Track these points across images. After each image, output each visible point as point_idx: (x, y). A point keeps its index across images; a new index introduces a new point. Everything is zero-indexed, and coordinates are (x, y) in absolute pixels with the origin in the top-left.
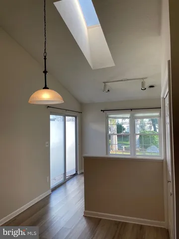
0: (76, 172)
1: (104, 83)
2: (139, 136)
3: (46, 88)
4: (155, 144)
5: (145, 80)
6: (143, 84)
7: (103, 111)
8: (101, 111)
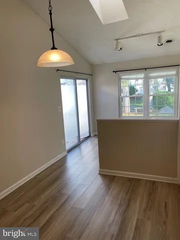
0: (90, 134)
1: (117, 40)
2: (152, 97)
4: (169, 104)
6: (160, 38)
7: (116, 72)
8: (114, 72)
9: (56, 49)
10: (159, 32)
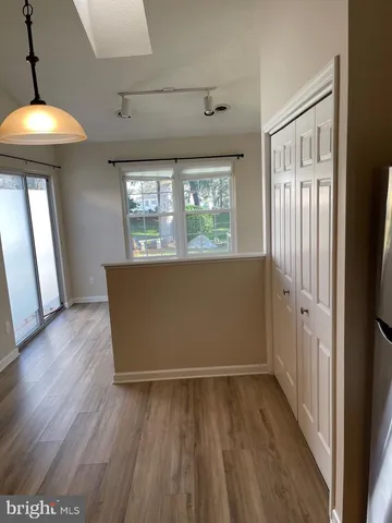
0: (62, 303)
1: (122, 94)
2: (171, 217)
3: (37, 101)
4: (205, 232)
5: (212, 93)
6: (207, 100)
7: (114, 162)
8: (110, 162)
9: (43, 103)
10: (207, 89)
